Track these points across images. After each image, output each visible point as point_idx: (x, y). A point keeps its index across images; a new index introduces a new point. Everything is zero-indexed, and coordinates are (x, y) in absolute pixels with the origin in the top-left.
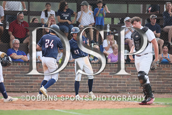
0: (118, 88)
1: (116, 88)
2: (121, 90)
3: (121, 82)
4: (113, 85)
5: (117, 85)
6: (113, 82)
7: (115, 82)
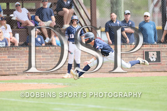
0: (17, 70)
1: (15, 70)
2: (19, 73)
3: (19, 65)
4: (11, 68)
5: (16, 68)
6: (11, 65)
7: (14, 65)
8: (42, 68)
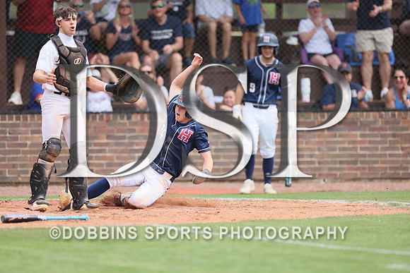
8: (359, 165)
